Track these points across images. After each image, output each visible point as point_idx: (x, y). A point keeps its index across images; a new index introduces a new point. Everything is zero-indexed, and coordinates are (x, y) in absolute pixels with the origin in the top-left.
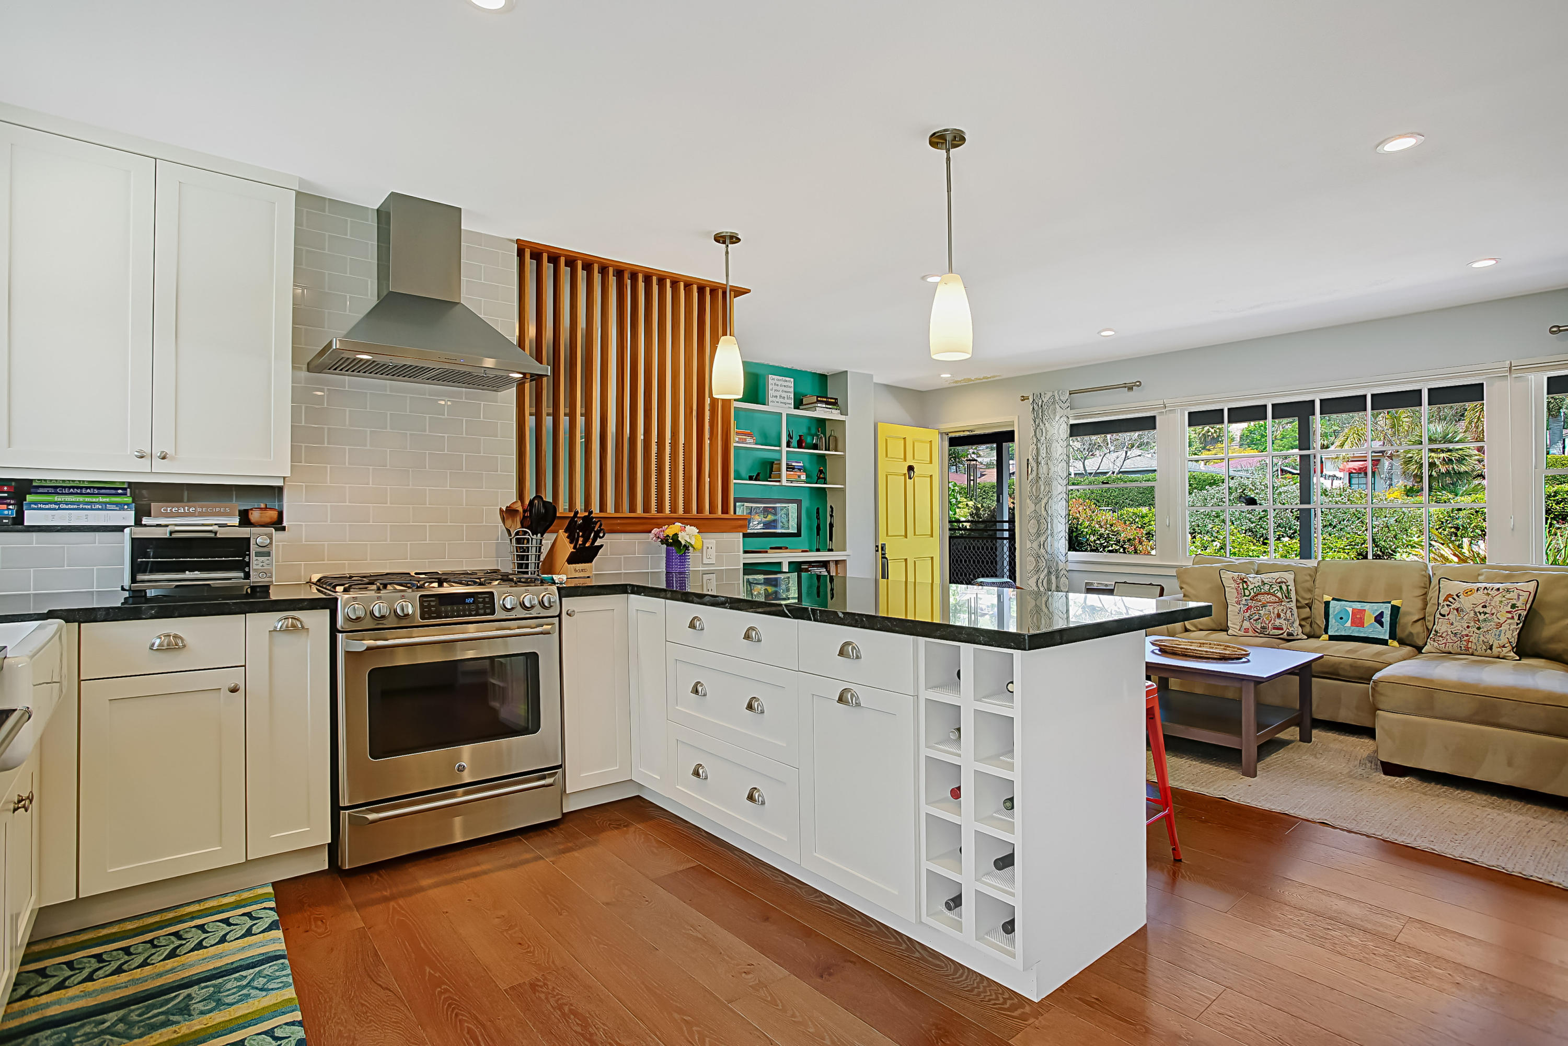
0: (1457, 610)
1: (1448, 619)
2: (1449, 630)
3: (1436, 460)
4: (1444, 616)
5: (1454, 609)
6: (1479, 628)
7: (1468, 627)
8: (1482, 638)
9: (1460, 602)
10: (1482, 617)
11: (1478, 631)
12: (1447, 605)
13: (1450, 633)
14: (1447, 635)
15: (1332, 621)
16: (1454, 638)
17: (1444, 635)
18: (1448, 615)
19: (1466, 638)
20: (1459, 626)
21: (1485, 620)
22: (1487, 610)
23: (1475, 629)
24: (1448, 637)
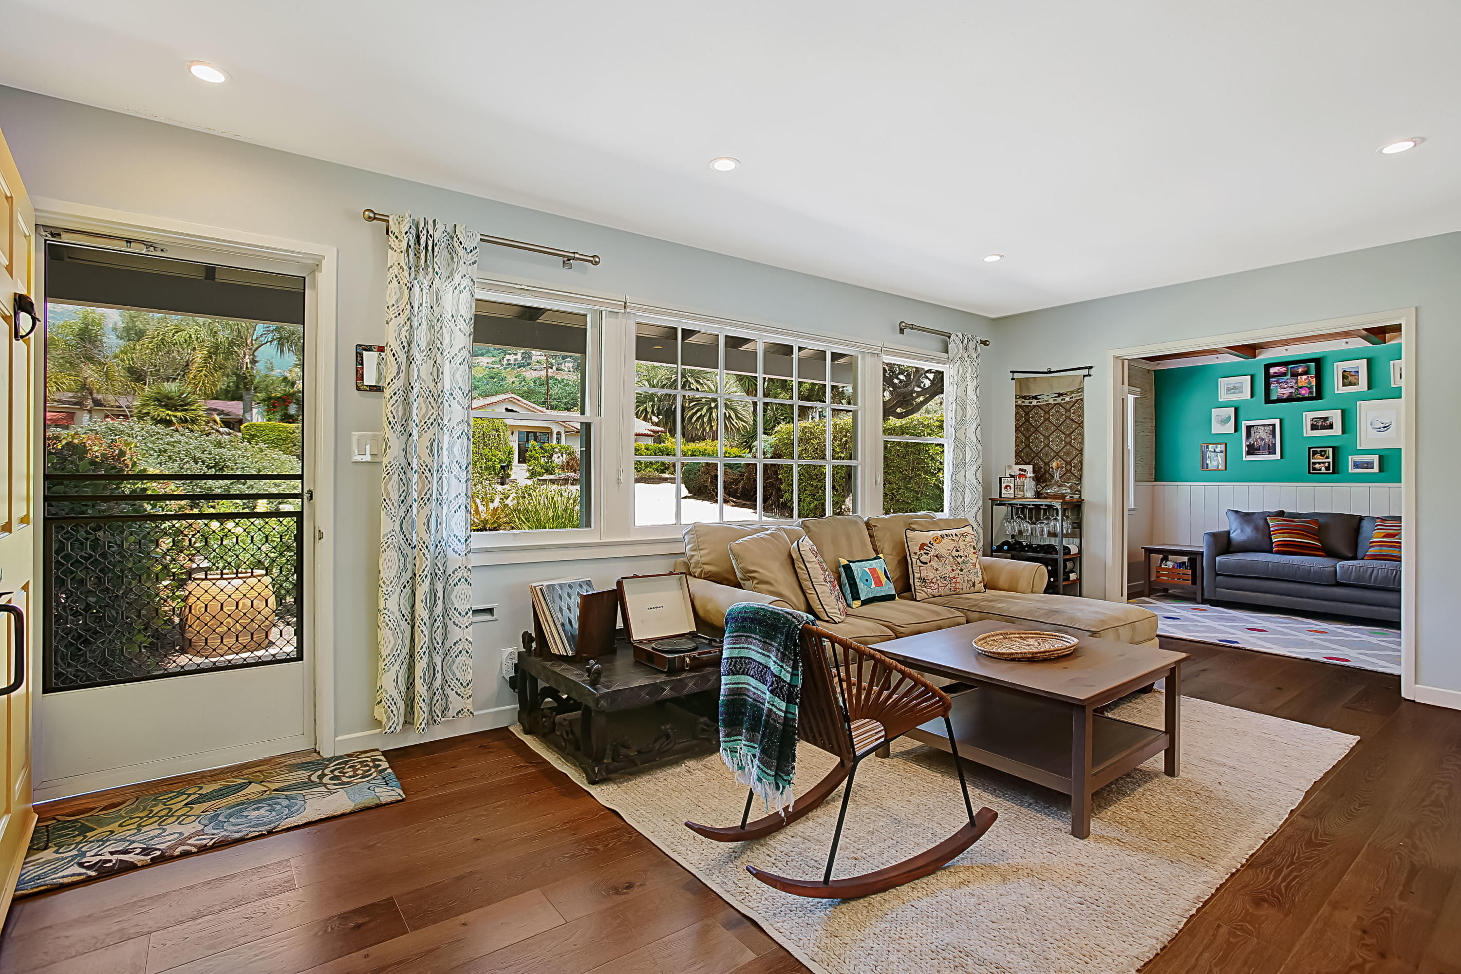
0: (937, 556)
1: (931, 566)
2: (938, 576)
3: (173, 418)
4: (926, 563)
5: (933, 556)
6: (961, 570)
7: (953, 570)
8: (966, 578)
9: (935, 549)
10: (960, 560)
11: (961, 573)
12: (925, 553)
13: (939, 578)
14: (937, 580)
15: (861, 585)
16: (945, 582)
17: (934, 580)
18: (930, 562)
19: (954, 580)
20: (945, 571)
21: (963, 562)
22: (961, 553)
23: (958, 571)
24: (939, 582)
